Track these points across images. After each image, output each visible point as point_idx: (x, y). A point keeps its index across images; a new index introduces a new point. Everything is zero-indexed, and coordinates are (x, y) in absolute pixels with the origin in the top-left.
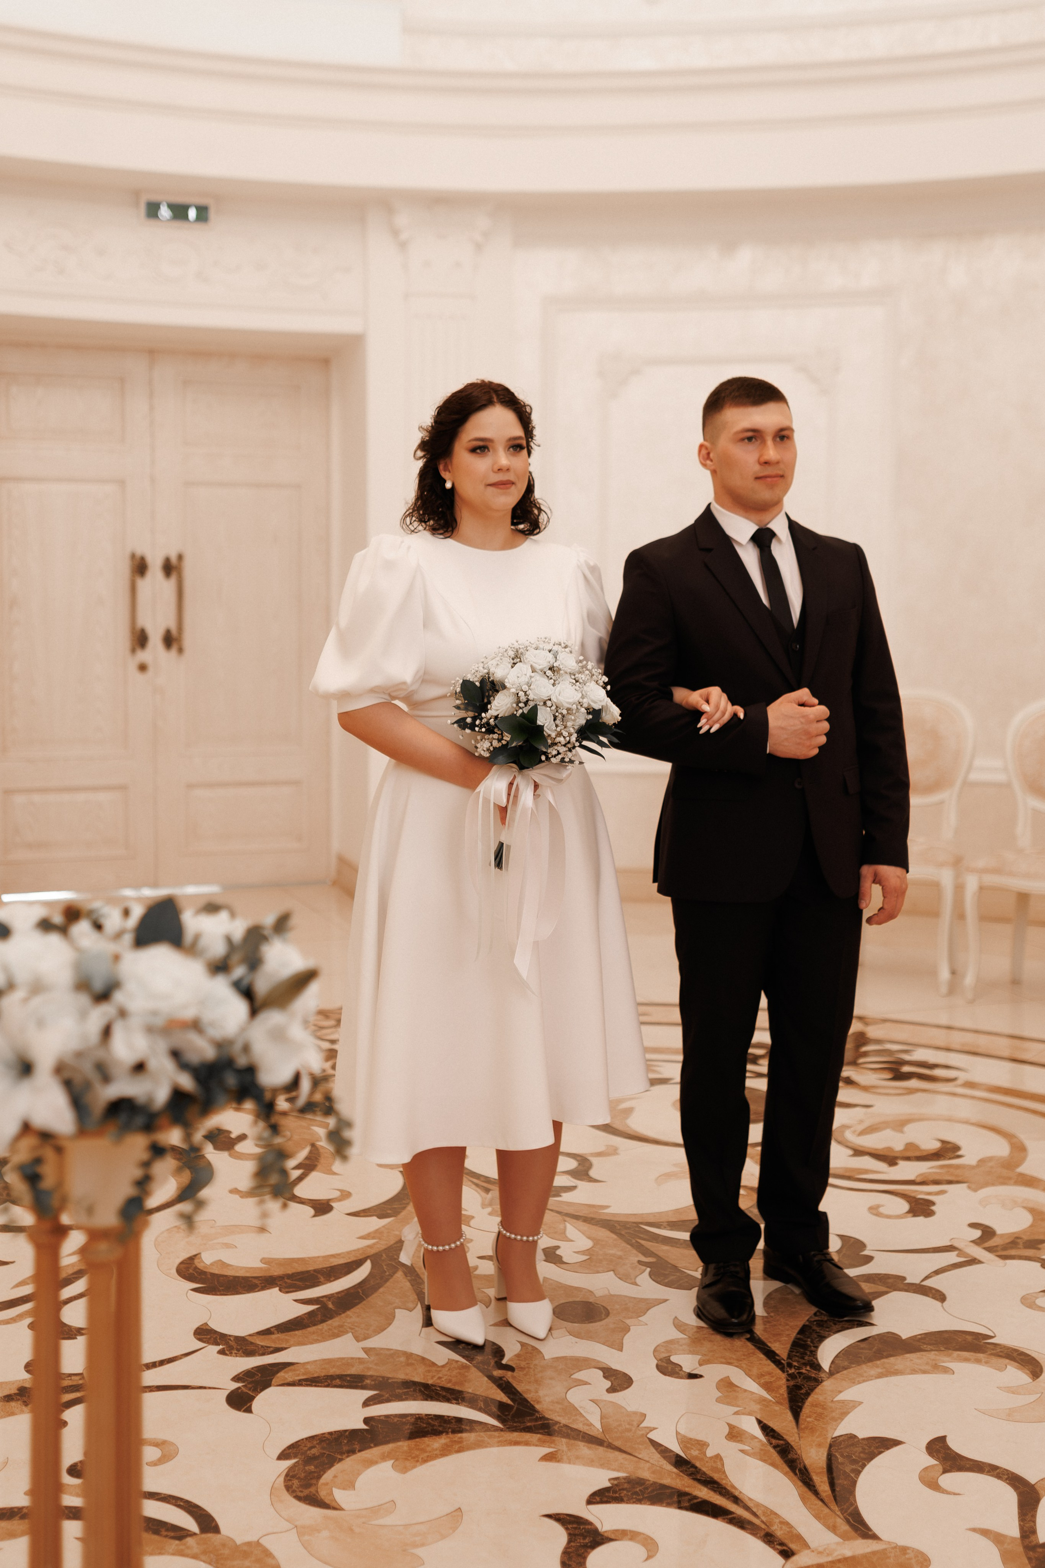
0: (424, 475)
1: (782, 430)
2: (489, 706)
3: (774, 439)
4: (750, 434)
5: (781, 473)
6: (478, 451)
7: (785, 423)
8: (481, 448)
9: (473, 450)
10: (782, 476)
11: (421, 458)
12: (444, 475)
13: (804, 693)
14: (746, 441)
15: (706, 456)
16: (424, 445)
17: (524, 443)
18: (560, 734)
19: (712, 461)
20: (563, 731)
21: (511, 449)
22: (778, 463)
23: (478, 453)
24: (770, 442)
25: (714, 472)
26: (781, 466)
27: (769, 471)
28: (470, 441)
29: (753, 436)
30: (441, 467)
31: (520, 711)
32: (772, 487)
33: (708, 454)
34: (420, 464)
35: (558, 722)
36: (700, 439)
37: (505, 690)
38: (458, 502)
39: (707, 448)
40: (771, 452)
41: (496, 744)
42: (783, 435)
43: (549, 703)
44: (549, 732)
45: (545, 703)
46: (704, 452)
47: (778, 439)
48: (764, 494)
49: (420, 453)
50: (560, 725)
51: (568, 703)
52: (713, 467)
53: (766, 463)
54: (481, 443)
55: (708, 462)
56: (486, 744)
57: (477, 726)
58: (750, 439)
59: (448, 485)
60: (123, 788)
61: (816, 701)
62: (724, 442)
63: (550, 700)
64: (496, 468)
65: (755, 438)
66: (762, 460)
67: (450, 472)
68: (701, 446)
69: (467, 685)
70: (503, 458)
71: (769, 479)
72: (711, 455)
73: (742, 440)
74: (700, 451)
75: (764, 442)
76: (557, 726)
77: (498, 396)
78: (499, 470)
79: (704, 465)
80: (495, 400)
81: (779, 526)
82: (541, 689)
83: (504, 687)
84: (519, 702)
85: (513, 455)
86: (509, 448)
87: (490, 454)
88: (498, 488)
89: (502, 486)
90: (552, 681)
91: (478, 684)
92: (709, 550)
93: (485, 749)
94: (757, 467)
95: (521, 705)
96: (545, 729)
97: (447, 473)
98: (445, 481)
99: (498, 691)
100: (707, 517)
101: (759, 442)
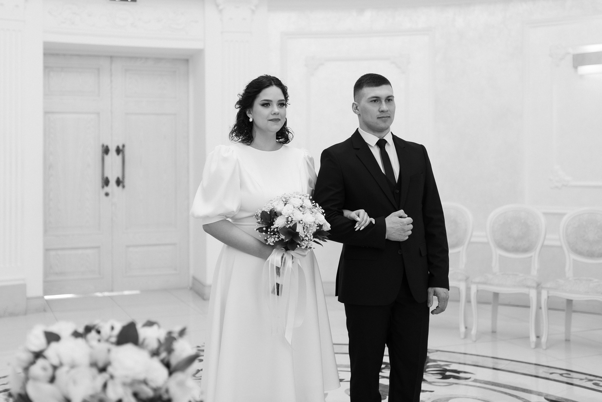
0: (239, 116)
1: (389, 97)
2: (274, 223)
3: (385, 101)
4: (375, 99)
5: (389, 116)
6: (265, 105)
7: (390, 94)
8: (266, 104)
9: (263, 105)
10: (389, 117)
11: (238, 108)
12: (249, 115)
13: (401, 212)
14: (373, 101)
15: (356, 108)
16: (240, 103)
17: (284, 102)
18: (306, 236)
19: (358, 110)
20: (307, 235)
21: (279, 105)
22: (387, 111)
23: (265, 106)
24: (383, 102)
25: (359, 115)
26: (389, 112)
27: (383, 115)
28: (262, 101)
29: (376, 100)
30: (247, 112)
31: (289, 226)
32: (385, 122)
33: (357, 107)
34: (238, 110)
35: (305, 230)
36: (353, 101)
37: (281, 216)
38: (255, 128)
39: (356, 105)
40: (384, 106)
41: (277, 239)
42: (389, 99)
43: (301, 222)
44: (302, 235)
45: (299, 222)
46: (355, 106)
47: (387, 101)
48: (382, 125)
49: (238, 106)
50: (305, 232)
51: (310, 222)
52: (359, 113)
53: (382, 111)
54: (267, 102)
55: (357, 111)
56: (273, 240)
57: (269, 232)
58: (375, 101)
59: (251, 120)
60: (98, 247)
61: (407, 216)
62: (364, 102)
63: (302, 220)
64: (273, 113)
65: (377, 101)
66: (380, 110)
67: (251, 114)
68: (353, 104)
69: (264, 213)
70: (276, 109)
71: (384, 118)
72: (358, 108)
73: (372, 101)
74: (353, 106)
75: (381, 102)
76: (304, 232)
77: (274, 82)
78: (274, 114)
79: (355, 112)
80: (273, 84)
81: (389, 138)
82: (297, 216)
83: (281, 214)
84: (288, 221)
85: (280, 108)
86: (278, 105)
87: (270, 107)
88: (273, 122)
89: (275, 121)
90: (302, 212)
91: (269, 213)
92: (358, 149)
93: (272, 242)
94: (378, 113)
95: (289, 223)
96: (300, 234)
97: (250, 115)
98: (249, 118)
99: (278, 216)
100: (357, 134)
101: (379, 102)
